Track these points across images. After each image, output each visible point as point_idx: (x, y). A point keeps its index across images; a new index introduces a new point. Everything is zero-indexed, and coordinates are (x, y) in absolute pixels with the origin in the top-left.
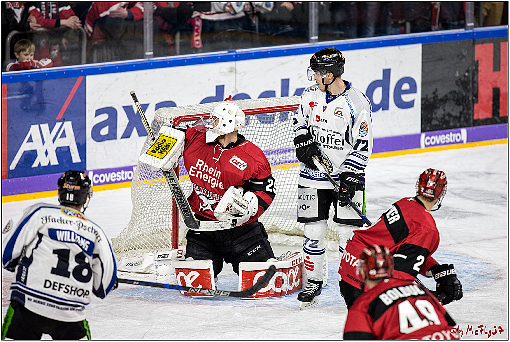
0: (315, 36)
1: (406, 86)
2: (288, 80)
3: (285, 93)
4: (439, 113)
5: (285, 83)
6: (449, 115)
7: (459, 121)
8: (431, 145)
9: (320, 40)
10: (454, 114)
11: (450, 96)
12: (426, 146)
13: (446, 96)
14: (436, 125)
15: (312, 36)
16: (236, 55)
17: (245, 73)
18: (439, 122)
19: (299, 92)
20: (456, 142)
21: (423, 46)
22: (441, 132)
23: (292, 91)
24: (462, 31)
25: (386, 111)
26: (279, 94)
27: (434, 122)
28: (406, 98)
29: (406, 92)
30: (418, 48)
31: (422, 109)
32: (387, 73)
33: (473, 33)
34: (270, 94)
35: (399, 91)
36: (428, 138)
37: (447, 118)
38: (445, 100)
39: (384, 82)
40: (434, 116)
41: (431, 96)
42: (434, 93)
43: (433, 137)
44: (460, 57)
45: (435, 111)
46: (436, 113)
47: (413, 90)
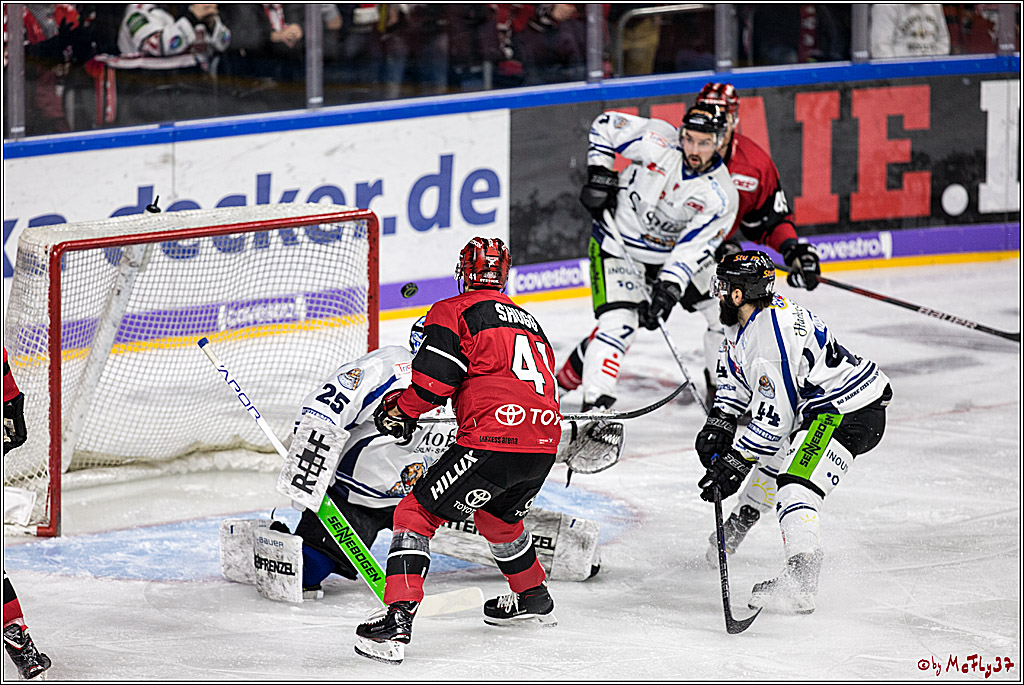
0: (317, 96)
1: (481, 186)
2: (269, 176)
3: (263, 198)
4: (542, 232)
5: (264, 182)
6: (560, 236)
7: (578, 247)
8: (526, 291)
9: (325, 104)
10: (568, 234)
11: (560, 202)
12: (518, 292)
13: (554, 202)
14: (536, 255)
15: (312, 97)
16: (175, 132)
17: (191, 164)
18: (542, 248)
19: (289, 196)
20: (571, 285)
21: (512, 114)
22: (545, 266)
23: (275, 195)
24: (581, 85)
25: (446, 231)
26: (252, 199)
27: (532, 250)
28: (481, 206)
29: (482, 195)
30: (502, 117)
31: (511, 225)
32: (447, 161)
33: (600, 89)
34: (238, 201)
35: (468, 194)
36: (521, 277)
37: (555, 241)
38: (550, 210)
39: (441, 179)
40: (532, 238)
41: (525, 201)
42: (532, 197)
43: (530, 276)
44: (578, 132)
45: (534, 228)
46: (535, 234)
47: (493, 191)
